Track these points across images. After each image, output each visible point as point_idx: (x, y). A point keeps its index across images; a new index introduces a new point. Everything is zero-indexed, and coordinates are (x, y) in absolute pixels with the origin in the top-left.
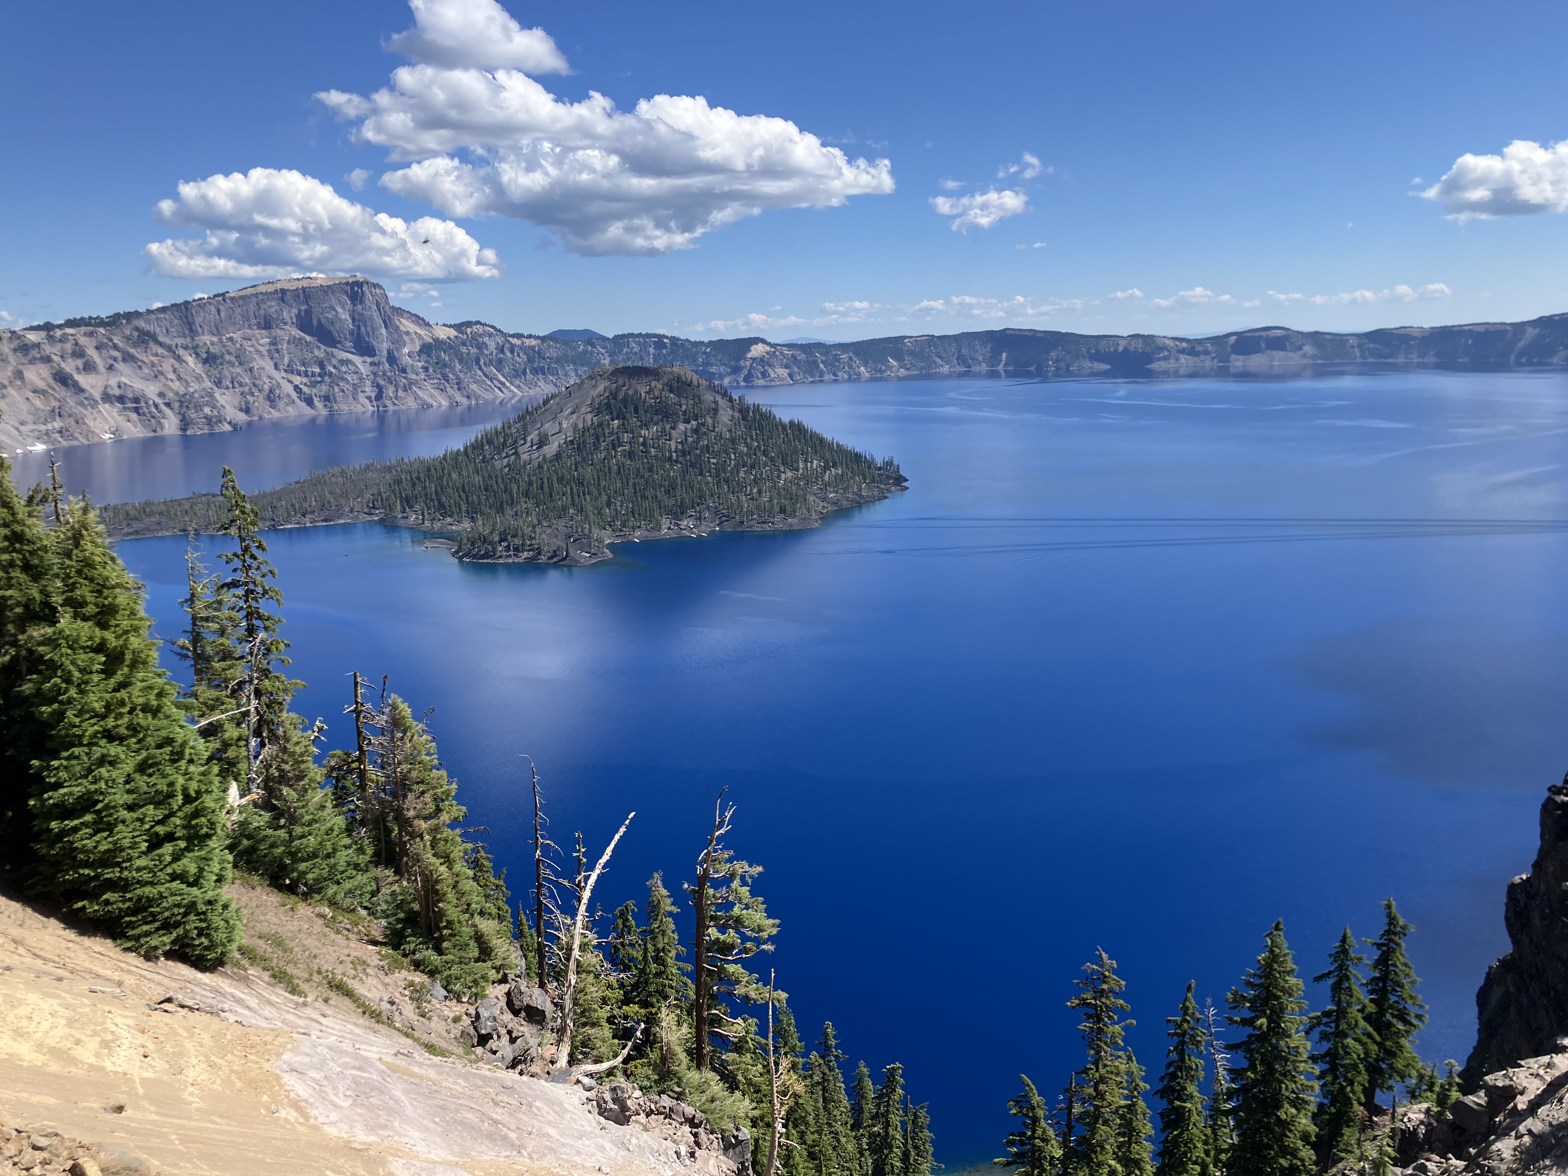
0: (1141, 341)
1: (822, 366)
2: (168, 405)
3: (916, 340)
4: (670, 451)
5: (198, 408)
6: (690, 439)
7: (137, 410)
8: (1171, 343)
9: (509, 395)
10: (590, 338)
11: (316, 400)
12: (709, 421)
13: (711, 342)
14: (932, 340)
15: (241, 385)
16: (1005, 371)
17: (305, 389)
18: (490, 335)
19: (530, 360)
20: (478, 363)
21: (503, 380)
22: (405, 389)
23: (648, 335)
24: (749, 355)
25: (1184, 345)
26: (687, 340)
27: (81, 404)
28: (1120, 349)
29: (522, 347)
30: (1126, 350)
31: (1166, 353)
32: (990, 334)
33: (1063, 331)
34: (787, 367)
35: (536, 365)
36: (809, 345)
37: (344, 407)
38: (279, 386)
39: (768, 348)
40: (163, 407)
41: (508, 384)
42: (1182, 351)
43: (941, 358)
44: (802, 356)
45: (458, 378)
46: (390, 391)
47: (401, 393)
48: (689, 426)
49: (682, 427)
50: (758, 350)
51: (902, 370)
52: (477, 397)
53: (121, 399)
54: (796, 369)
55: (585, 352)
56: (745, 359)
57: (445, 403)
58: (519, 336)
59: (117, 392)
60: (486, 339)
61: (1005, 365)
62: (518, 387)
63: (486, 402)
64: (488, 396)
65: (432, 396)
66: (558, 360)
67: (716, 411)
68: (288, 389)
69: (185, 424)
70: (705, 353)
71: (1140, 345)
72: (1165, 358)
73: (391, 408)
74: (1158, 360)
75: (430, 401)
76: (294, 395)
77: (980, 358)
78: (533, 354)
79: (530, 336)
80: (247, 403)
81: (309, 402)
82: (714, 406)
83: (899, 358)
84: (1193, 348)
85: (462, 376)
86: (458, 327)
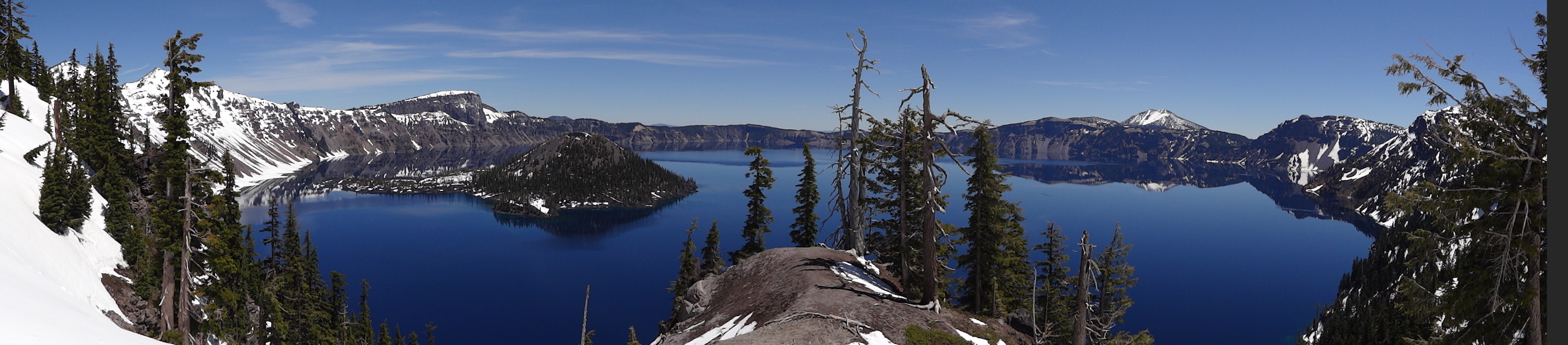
0: (805, 132)
1: (666, 136)
2: (392, 141)
3: (709, 127)
4: (591, 170)
5: (403, 143)
6: (600, 166)
7: (380, 142)
8: (817, 134)
9: (528, 142)
10: (566, 120)
11: (448, 141)
12: (609, 157)
13: (617, 124)
14: (716, 128)
15: (420, 134)
16: (748, 142)
17: (444, 137)
18: (523, 117)
19: (539, 128)
20: (516, 128)
21: (526, 136)
22: (484, 139)
23: (590, 119)
24: (634, 130)
25: (823, 135)
26: (607, 123)
27: (361, 139)
28: (797, 136)
29: (536, 123)
30: (799, 136)
31: (815, 138)
32: (741, 126)
33: (773, 127)
34: (651, 136)
35: (540, 130)
36: (662, 127)
37: (458, 145)
38: (434, 135)
39: (643, 128)
40: (390, 141)
41: (528, 138)
42: (822, 138)
43: (719, 135)
44: (658, 132)
45: (507, 135)
46: (479, 140)
47: (483, 140)
48: (600, 160)
49: (597, 160)
50: (637, 129)
51: (702, 140)
52: (514, 143)
53: (376, 138)
54: (655, 137)
55: (562, 126)
56: (632, 131)
57: (501, 145)
58: (534, 118)
59: (375, 135)
60: (520, 119)
61: (748, 139)
62: (532, 140)
63: (518, 146)
64: (519, 143)
65: (495, 142)
66: (550, 129)
67: (613, 153)
68: (438, 136)
69: (398, 148)
70: (615, 128)
71: (805, 135)
72: (815, 140)
73: (478, 145)
74: (813, 141)
75: (494, 144)
76: (440, 139)
77: (737, 136)
78: (539, 125)
79: (539, 118)
80: (422, 141)
81: (446, 142)
82: (612, 151)
83: (701, 135)
84: (826, 137)
85: (509, 134)
86: (510, 113)
